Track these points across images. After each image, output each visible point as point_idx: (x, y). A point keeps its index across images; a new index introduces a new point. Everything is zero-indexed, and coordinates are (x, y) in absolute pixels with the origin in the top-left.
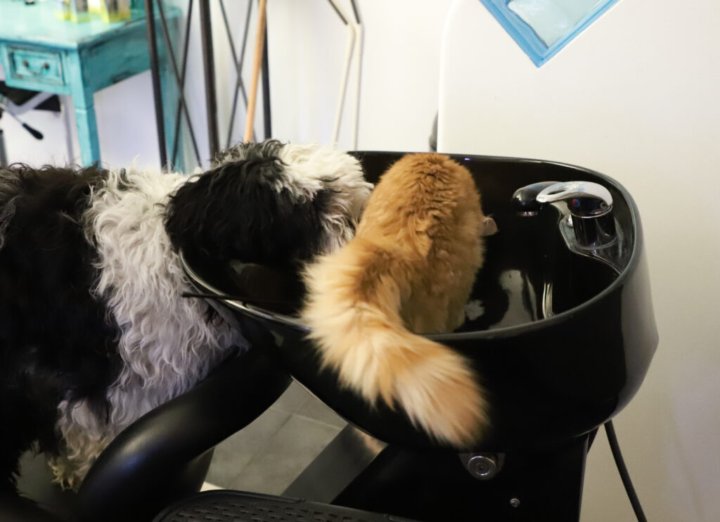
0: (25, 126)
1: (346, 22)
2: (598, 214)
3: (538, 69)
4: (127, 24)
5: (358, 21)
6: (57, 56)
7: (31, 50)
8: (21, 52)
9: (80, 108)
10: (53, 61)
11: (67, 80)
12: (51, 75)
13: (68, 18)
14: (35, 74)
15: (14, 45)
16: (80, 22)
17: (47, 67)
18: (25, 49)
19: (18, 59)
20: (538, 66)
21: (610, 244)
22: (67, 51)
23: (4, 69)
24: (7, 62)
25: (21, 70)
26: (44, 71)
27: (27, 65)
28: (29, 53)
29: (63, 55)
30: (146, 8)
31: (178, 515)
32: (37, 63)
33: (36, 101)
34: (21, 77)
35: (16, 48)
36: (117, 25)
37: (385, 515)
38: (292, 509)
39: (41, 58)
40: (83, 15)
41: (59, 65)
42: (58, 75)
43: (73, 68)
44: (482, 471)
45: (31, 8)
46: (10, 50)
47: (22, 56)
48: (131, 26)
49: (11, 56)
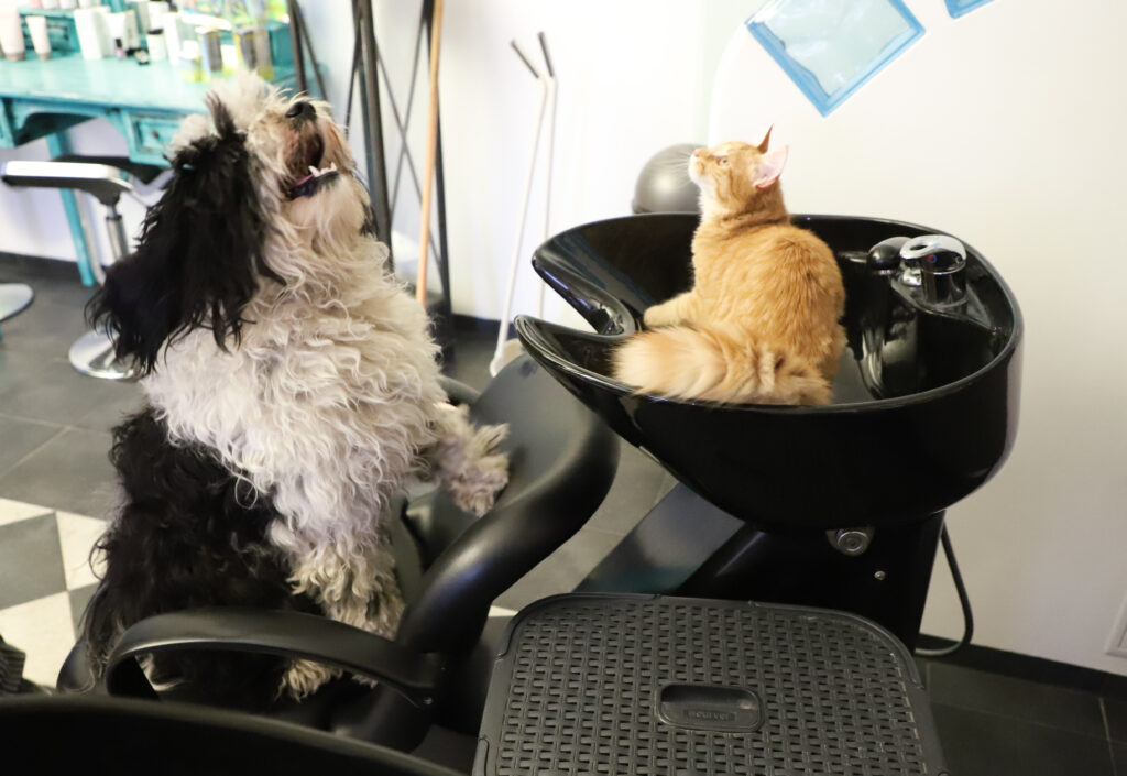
1: (537, 76)
2: (952, 270)
3: (824, 120)
5: (551, 73)
7: (163, 118)
8: (148, 120)
13: (198, 79)
15: (142, 113)
18: (154, 117)
19: (145, 128)
20: (824, 115)
21: (962, 302)
23: (128, 142)
24: (131, 134)
25: (150, 142)
27: (157, 136)
28: (159, 121)
31: (529, 625)
32: (170, 133)
34: (149, 151)
35: (142, 116)
37: (750, 603)
38: (651, 606)
39: (175, 126)
40: (218, 74)
44: (853, 545)
45: (145, 68)
46: (135, 119)
47: (150, 125)
49: (137, 126)
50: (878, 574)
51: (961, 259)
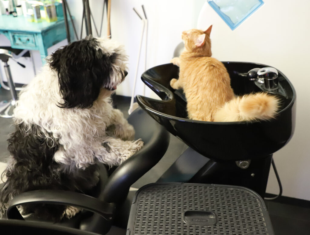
0: (18, 63)
1: (141, 19)
2: (274, 78)
3: (233, 32)
4: (57, 22)
5: (146, 18)
6: (32, 36)
7: (22, 34)
8: (17, 35)
9: (43, 55)
10: (31, 37)
11: (37, 45)
12: (30, 43)
13: (33, 21)
14: (24, 43)
16: (39, 22)
17: (28, 40)
18: (19, 34)
19: (16, 37)
20: (233, 30)
21: (277, 88)
22: (37, 34)
23: (11, 42)
24: (12, 39)
25: (18, 41)
26: (27, 41)
27: (20, 39)
28: (21, 35)
29: (35, 35)
30: (64, 16)
31: (142, 193)
32: (24, 38)
33: (22, 53)
34: (18, 44)
35: (15, 33)
36: (53, 23)
38: (181, 186)
39: (26, 36)
40: (39, 20)
41: (33, 39)
42: (33, 43)
43: (39, 40)
44: (244, 166)
45: (16, 18)
46: (13, 34)
48: (59, 23)
49: (13, 37)
50: (252, 175)
51: (276, 75)
